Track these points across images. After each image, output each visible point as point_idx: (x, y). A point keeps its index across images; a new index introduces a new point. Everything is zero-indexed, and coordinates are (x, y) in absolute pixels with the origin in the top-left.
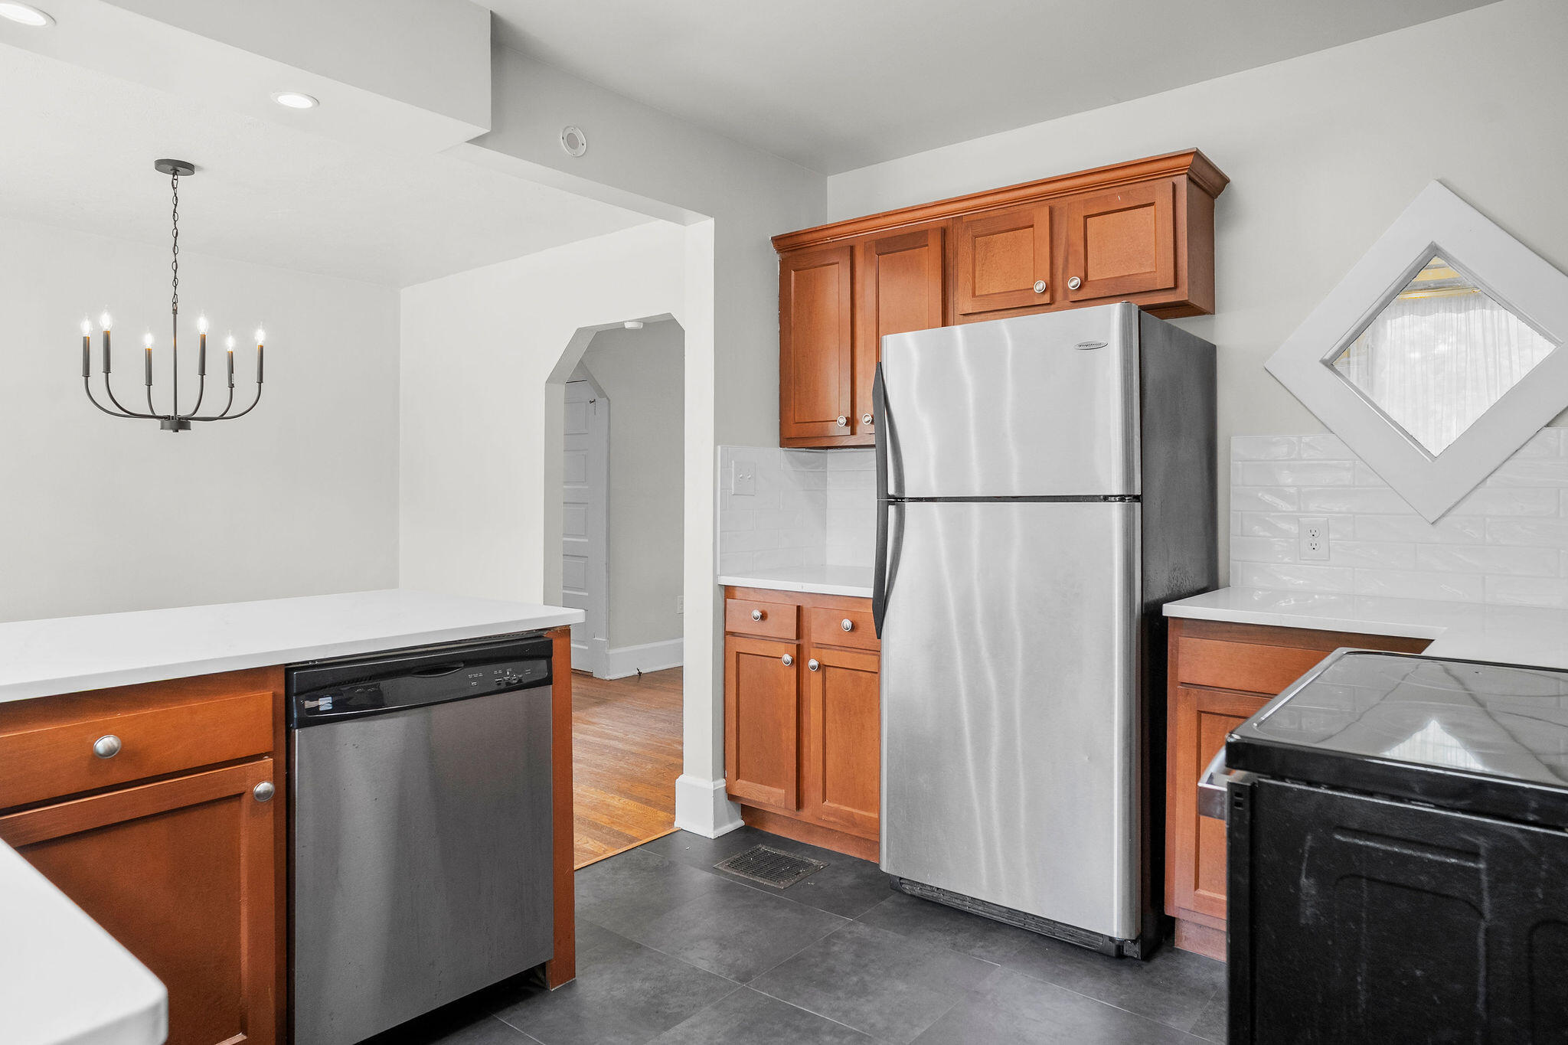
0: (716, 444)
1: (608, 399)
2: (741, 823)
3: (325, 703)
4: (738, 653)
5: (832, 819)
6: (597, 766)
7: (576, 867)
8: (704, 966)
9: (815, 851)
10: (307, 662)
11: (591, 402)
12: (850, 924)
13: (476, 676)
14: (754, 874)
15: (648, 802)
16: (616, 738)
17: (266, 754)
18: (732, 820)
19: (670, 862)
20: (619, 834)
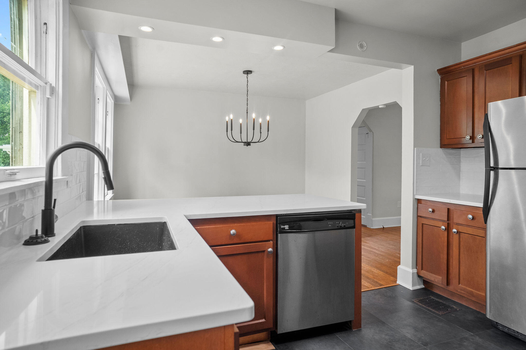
0: (414, 147)
1: (373, 132)
2: (423, 286)
3: (287, 227)
4: (423, 224)
5: (463, 292)
6: (369, 258)
7: (362, 291)
8: (409, 336)
9: (455, 303)
10: (282, 214)
11: (367, 134)
12: (472, 335)
13: (331, 223)
14: (429, 306)
15: (387, 273)
16: (375, 249)
17: (271, 240)
18: (419, 285)
19: (395, 295)
20: (377, 282)
